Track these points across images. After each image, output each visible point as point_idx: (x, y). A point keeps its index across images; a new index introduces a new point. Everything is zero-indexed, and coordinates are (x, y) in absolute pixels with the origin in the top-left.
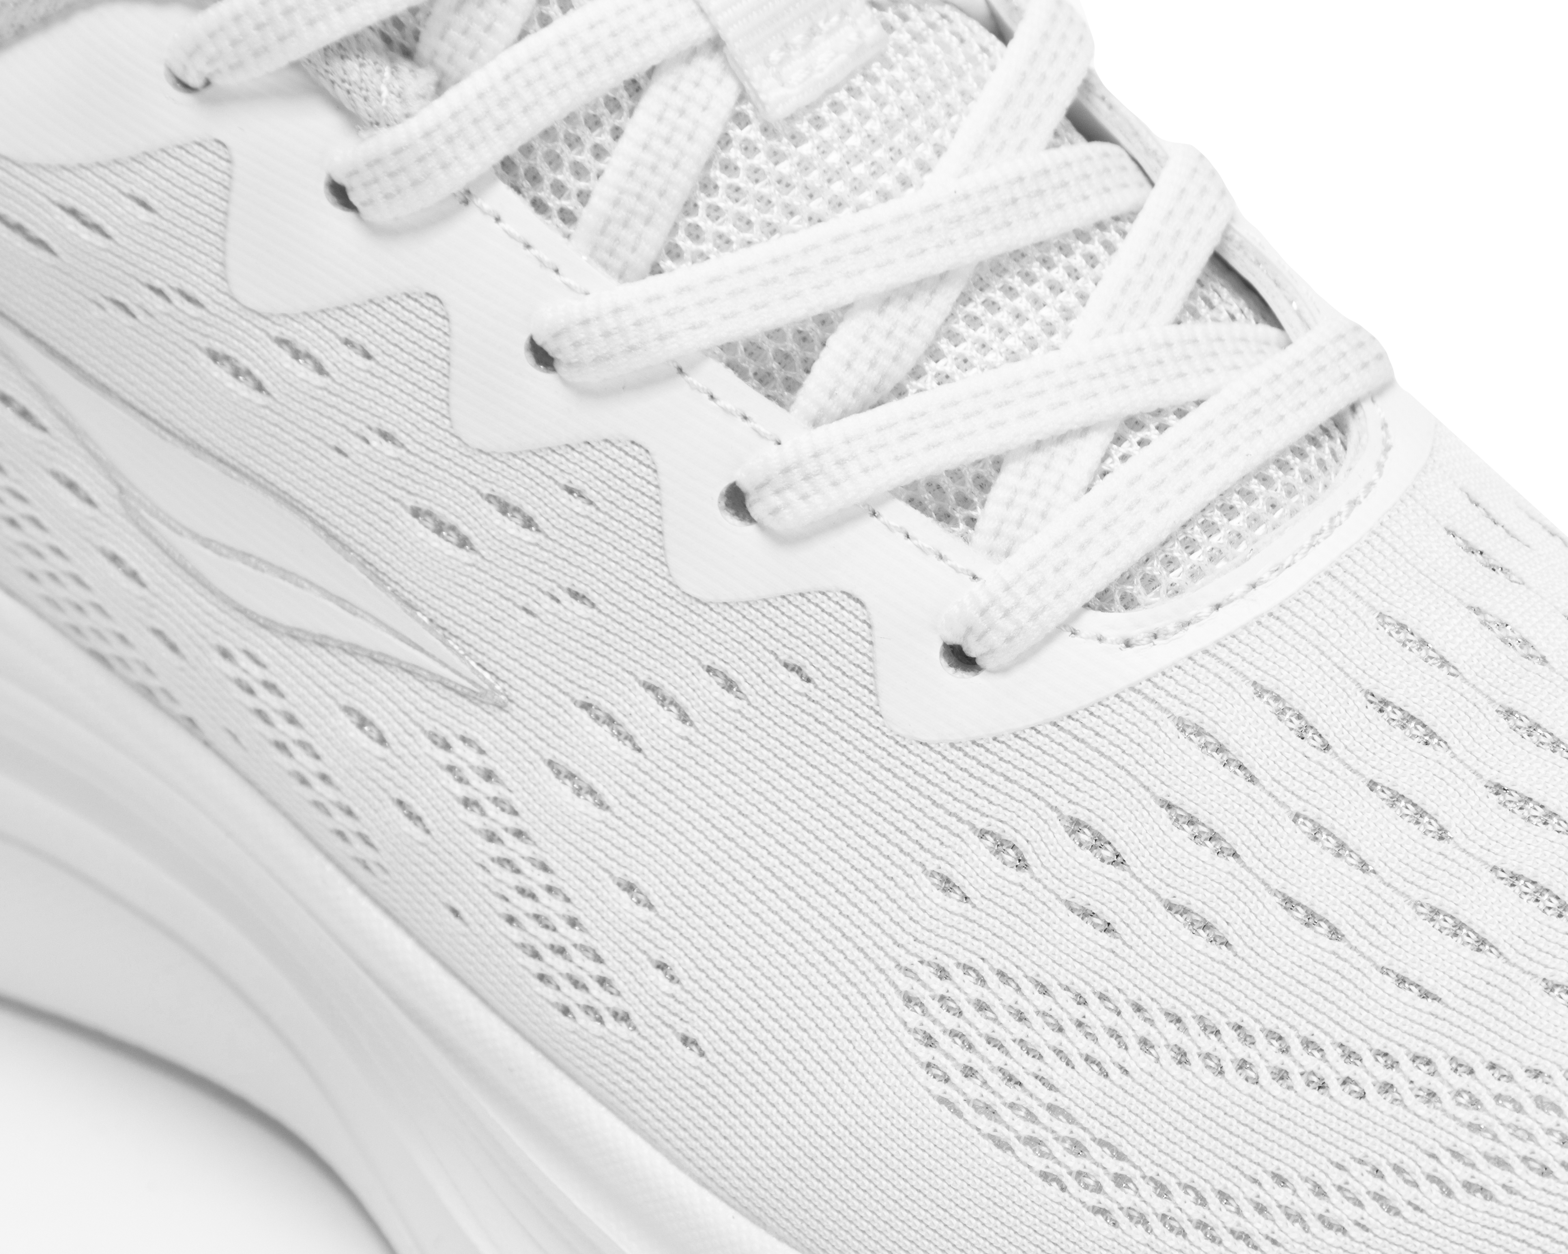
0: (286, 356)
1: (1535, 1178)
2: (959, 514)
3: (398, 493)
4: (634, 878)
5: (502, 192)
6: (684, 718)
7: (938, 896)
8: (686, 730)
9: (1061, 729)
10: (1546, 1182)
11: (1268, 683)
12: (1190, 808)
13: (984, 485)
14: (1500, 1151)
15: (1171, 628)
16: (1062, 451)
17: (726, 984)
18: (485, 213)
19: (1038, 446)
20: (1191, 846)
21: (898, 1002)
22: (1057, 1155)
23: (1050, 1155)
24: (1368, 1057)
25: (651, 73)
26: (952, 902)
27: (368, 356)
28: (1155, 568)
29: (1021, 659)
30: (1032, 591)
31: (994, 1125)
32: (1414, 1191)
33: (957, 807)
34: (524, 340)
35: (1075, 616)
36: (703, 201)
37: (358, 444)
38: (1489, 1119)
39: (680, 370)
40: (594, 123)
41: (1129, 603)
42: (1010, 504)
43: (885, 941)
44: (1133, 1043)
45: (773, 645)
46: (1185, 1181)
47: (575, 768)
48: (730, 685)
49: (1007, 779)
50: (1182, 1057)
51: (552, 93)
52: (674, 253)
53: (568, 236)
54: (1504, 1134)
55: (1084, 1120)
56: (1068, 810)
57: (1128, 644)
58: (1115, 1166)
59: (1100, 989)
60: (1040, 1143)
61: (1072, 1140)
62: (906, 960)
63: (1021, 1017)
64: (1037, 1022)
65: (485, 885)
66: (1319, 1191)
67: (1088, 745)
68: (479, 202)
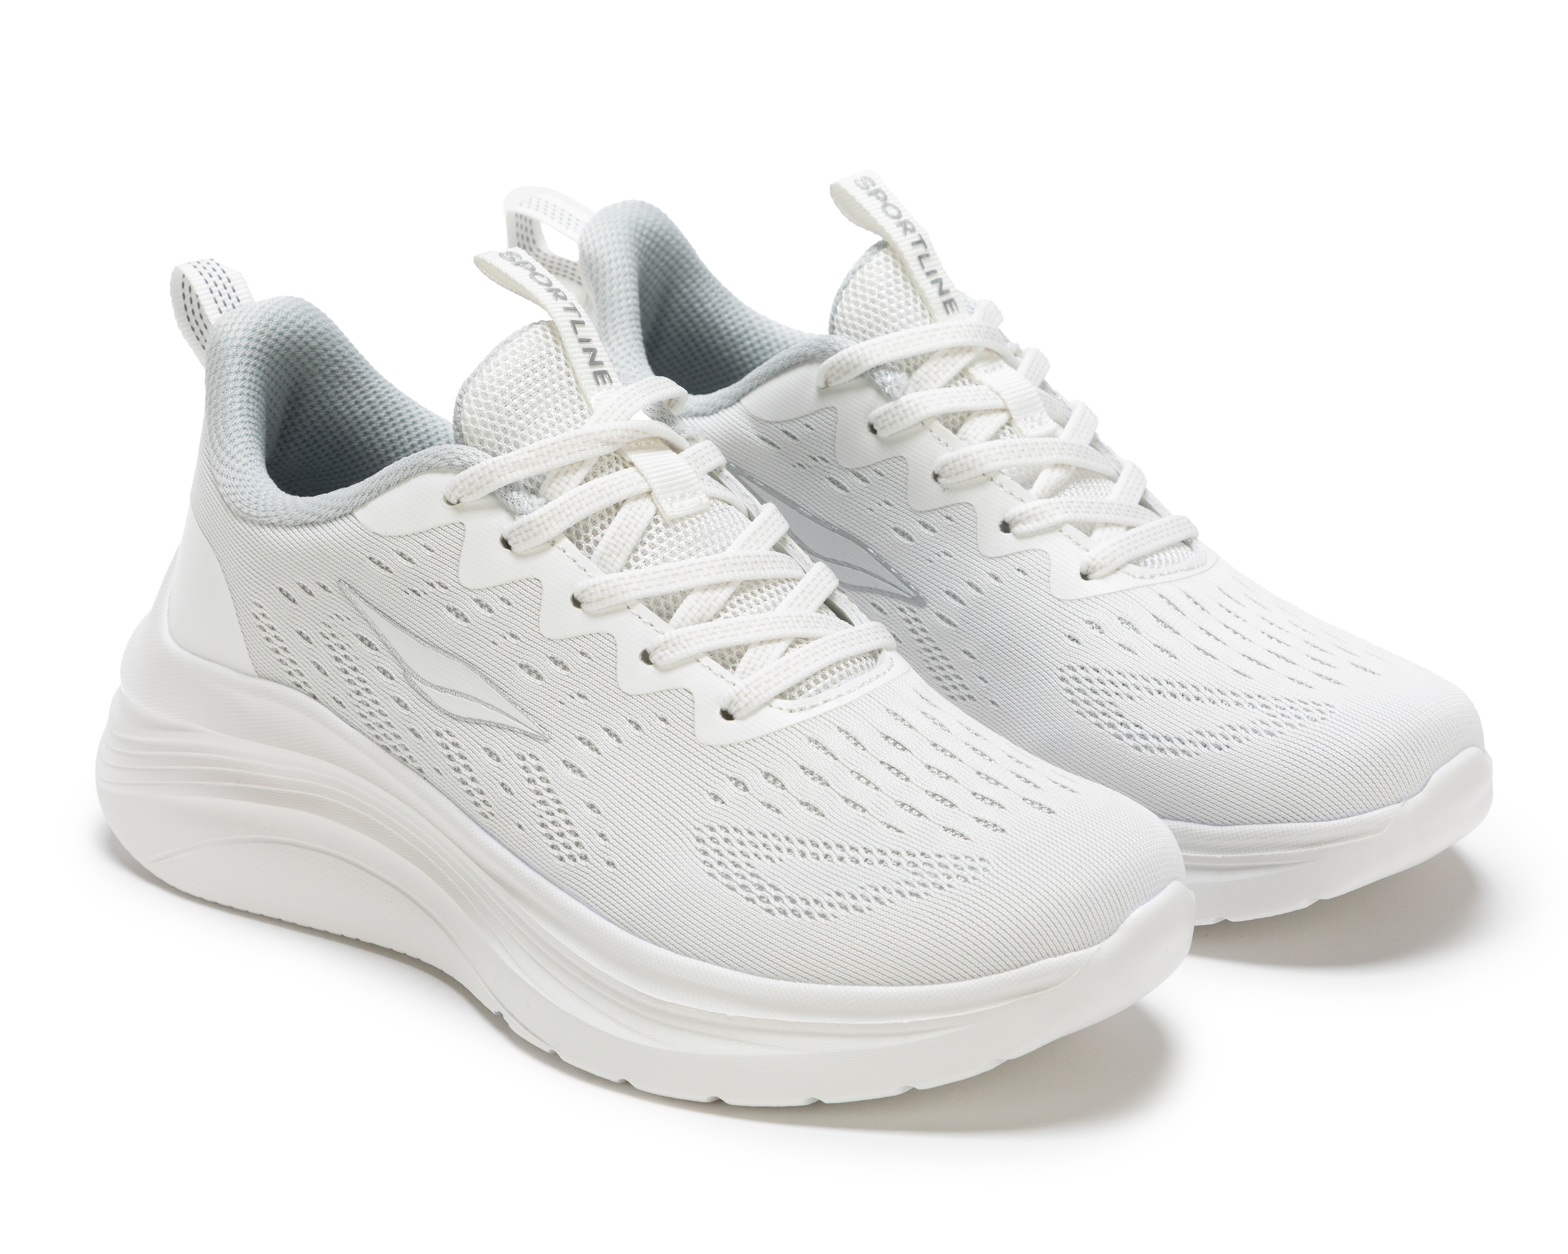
0: (478, 607)
1: (937, 890)
2: (730, 666)
3: (515, 658)
4: (593, 802)
5: (566, 543)
6: (619, 741)
7: (713, 802)
8: (620, 745)
9: (764, 740)
10: (941, 891)
11: (843, 727)
12: (811, 768)
13: (740, 656)
14: (924, 881)
15: (808, 707)
16: (770, 646)
17: (627, 839)
18: (560, 549)
19: (761, 643)
20: (811, 781)
21: (694, 841)
22: (753, 890)
23: (751, 891)
24: (875, 851)
25: (624, 501)
26: (718, 804)
27: (509, 604)
28: (803, 688)
29: (750, 714)
30: (756, 688)
31: (728, 881)
32: (890, 895)
33: (722, 770)
34: (570, 595)
35: (772, 700)
36: (640, 548)
37: (502, 639)
38: (920, 870)
39: (628, 608)
40: (602, 517)
41: (792, 698)
42: (749, 662)
43: (691, 819)
44: (785, 850)
45: (655, 710)
46: (802, 896)
47: (574, 762)
48: (638, 727)
49: (742, 759)
50: (803, 855)
51: (587, 505)
52: (628, 566)
53: (590, 558)
54: (925, 875)
55: (764, 877)
56: (765, 769)
57: (791, 711)
58: (775, 893)
59: (773, 832)
60: (746, 887)
61: (758, 885)
62: (698, 825)
63: (742, 843)
64: (748, 844)
65: (533, 812)
66: (854, 897)
67: (774, 746)
68: (558, 545)
